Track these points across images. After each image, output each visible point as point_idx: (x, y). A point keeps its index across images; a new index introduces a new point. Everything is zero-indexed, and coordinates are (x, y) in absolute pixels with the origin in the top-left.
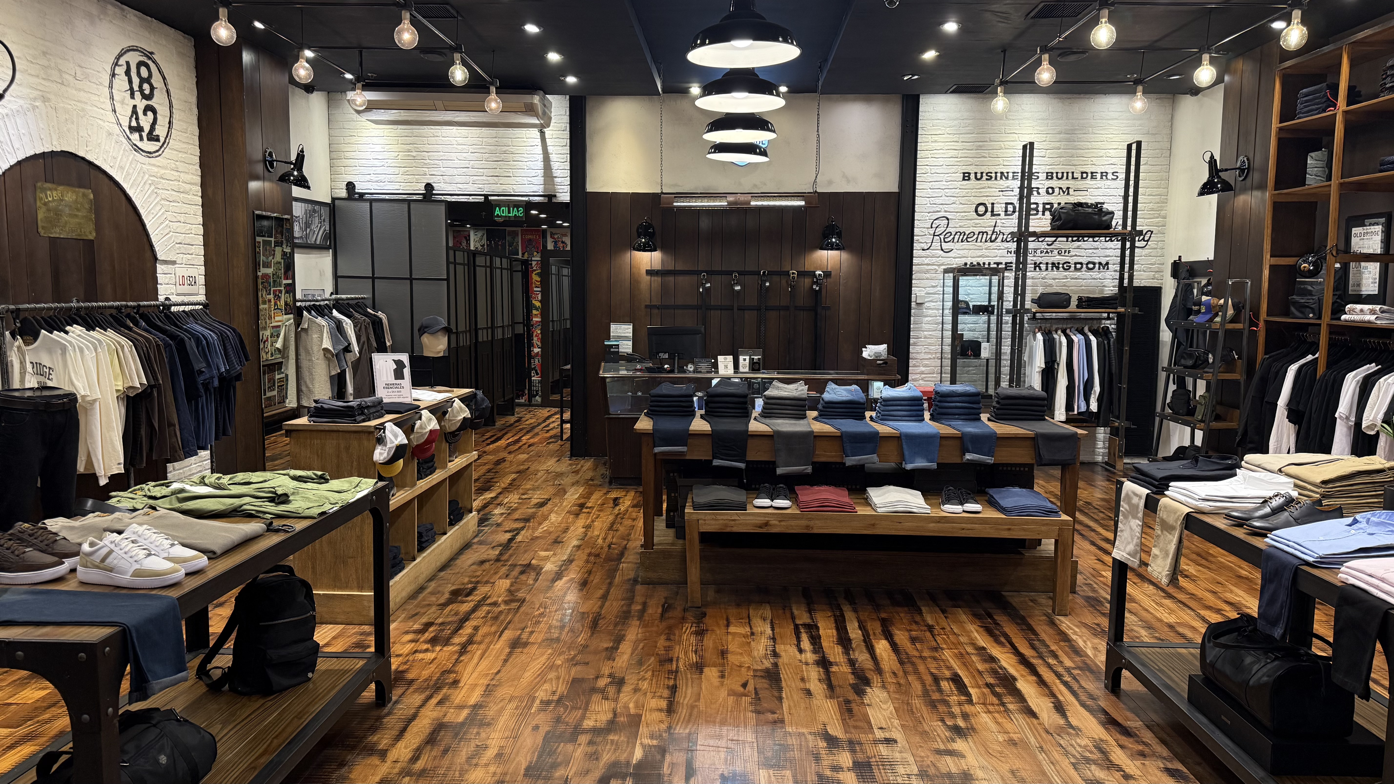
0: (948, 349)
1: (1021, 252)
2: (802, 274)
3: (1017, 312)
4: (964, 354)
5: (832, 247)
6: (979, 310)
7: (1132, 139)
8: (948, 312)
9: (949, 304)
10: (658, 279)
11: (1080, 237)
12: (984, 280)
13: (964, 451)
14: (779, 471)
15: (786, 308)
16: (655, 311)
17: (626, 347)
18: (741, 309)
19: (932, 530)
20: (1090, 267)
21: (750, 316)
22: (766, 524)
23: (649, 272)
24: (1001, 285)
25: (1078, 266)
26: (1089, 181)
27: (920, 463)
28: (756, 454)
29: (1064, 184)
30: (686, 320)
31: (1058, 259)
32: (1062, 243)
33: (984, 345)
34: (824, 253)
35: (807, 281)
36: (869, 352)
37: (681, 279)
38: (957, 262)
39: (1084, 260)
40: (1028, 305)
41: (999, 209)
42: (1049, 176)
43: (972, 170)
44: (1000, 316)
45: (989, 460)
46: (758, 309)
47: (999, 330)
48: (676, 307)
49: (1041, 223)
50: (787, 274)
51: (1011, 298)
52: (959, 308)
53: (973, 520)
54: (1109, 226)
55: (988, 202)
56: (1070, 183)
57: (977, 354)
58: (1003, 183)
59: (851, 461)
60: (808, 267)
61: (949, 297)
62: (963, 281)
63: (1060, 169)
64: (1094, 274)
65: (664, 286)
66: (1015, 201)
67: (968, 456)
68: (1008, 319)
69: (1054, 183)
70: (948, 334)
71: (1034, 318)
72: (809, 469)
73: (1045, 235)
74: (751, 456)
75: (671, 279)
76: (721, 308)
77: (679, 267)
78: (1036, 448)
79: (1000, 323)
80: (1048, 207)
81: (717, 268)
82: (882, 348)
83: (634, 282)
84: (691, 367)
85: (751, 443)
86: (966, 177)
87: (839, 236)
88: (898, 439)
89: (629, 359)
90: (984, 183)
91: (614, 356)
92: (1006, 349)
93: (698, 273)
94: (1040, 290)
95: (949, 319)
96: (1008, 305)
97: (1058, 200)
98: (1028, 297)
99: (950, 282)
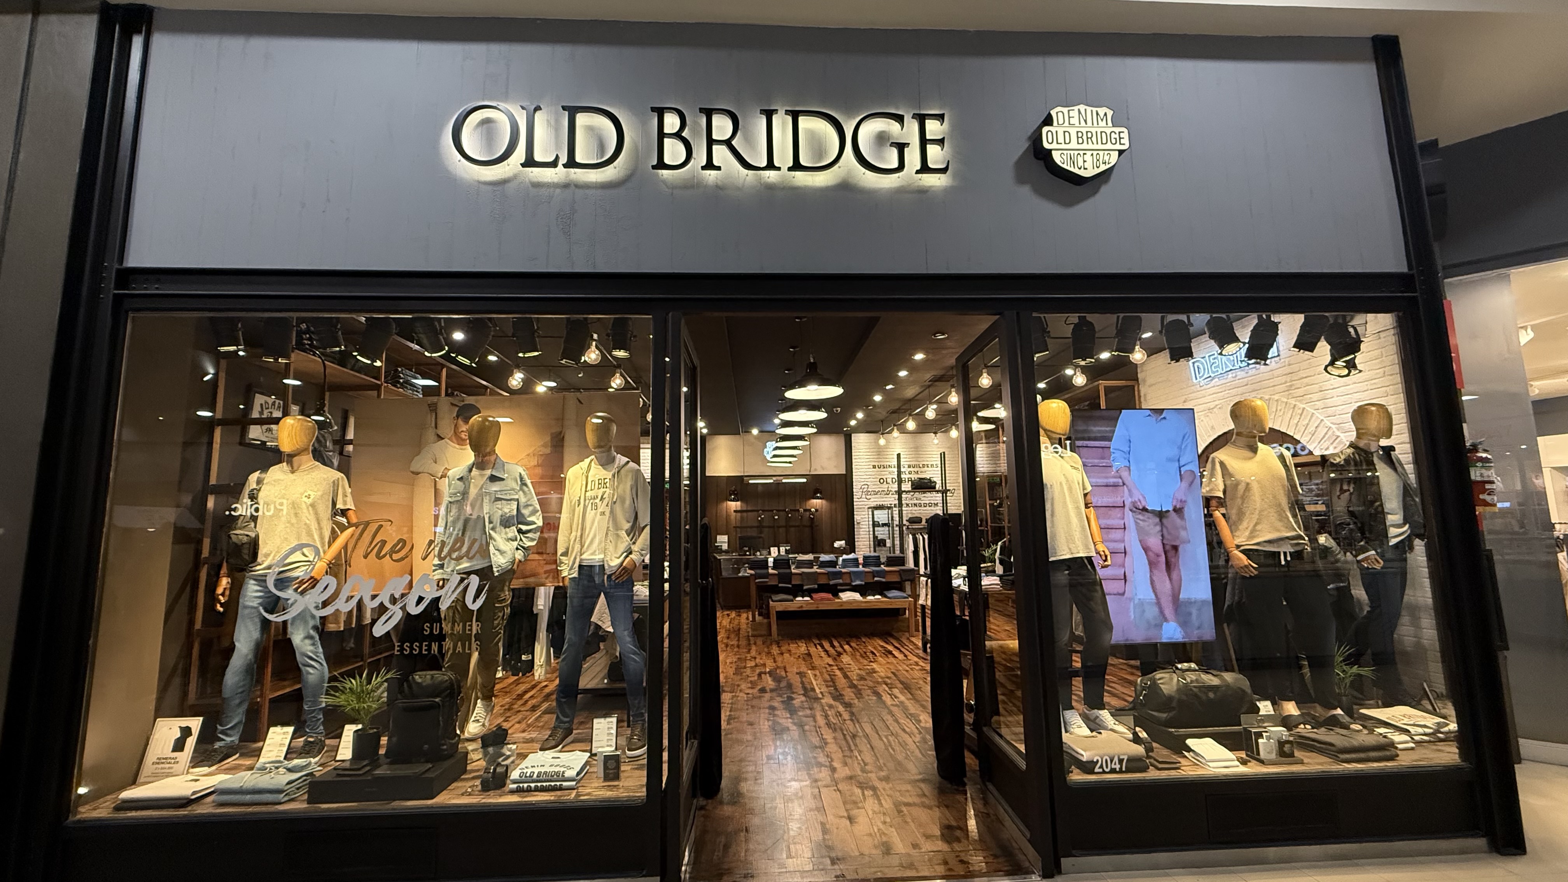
0: (872, 543)
1: (900, 499)
2: (805, 510)
3: (901, 526)
4: (879, 545)
5: (818, 498)
6: (884, 525)
7: (942, 450)
8: (871, 526)
9: (871, 523)
10: (739, 514)
11: (924, 492)
12: (886, 511)
13: (874, 577)
14: (805, 587)
15: (798, 526)
16: (738, 530)
17: (725, 547)
18: (779, 527)
19: (864, 606)
20: (930, 505)
21: (782, 530)
22: (802, 607)
23: (735, 511)
24: (892, 514)
25: (925, 505)
26: (926, 469)
27: (858, 582)
28: (796, 581)
29: (916, 469)
30: (753, 533)
31: (916, 502)
32: (917, 495)
33: (888, 541)
34: (815, 501)
35: (808, 513)
36: (837, 544)
37: (750, 514)
38: (873, 504)
39: (928, 502)
40: (905, 522)
41: (889, 480)
42: (909, 466)
43: (876, 464)
44: (893, 527)
45: (884, 580)
46: (786, 527)
47: (893, 534)
48: (747, 527)
49: (906, 486)
50: (798, 511)
51: (897, 519)
52: (875, 524)
53: (878, 601)
54: (935, 488)
55: (884, 477)
56: (918, 469)
57: (885, 545)
58: (890, 469)
59: (832, 582)
60: (808, 508)
61: (871, 519)
62: (876, 512)
63: (913, 463)
64: (932, 508)
65: (742, 517)
66: (896, 477)
67: (876, 579)
68: (897, 529)
69: (911, 469)
70: (871, 536)
71: (908, 528)
72: (816, 586)
73: (909, 492)
74: (793, 583)
75: (745, 514)
76: (769, 527)
77: (749, 508)
78: (900, 575)
79: (893, 530)
80: (910, 480)
81: (767, 508)
82: (843, 542)
83: (728, 516)
84: (758, 553)
85: (793, 577)
86: (874, 467)
87: (821, 493)
88: (849, 573)
89: (726, 552)
90: (882, 469)
91: (720, 550)
92: (897, 542)
93: (758, 511)
94: (910, 516)
95: (871, 529)
96: (896, 522)
97: (914, 477)
98: (905, 519)
99: (870, 513)
